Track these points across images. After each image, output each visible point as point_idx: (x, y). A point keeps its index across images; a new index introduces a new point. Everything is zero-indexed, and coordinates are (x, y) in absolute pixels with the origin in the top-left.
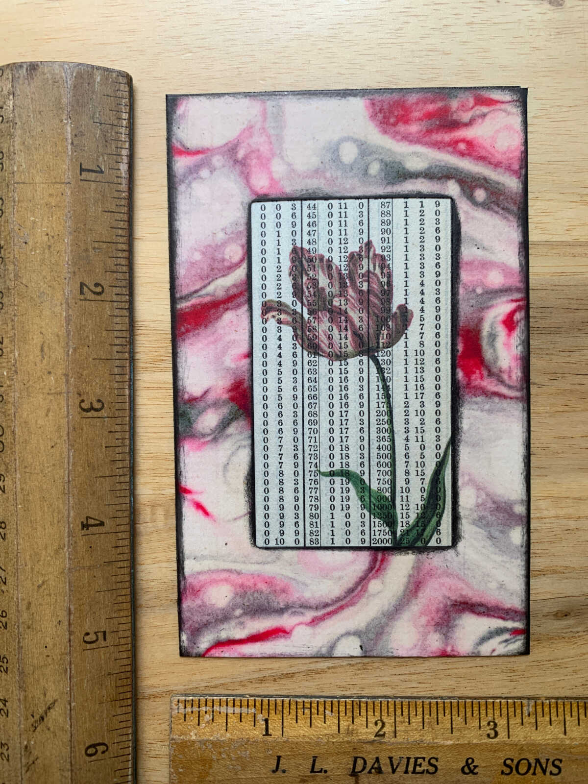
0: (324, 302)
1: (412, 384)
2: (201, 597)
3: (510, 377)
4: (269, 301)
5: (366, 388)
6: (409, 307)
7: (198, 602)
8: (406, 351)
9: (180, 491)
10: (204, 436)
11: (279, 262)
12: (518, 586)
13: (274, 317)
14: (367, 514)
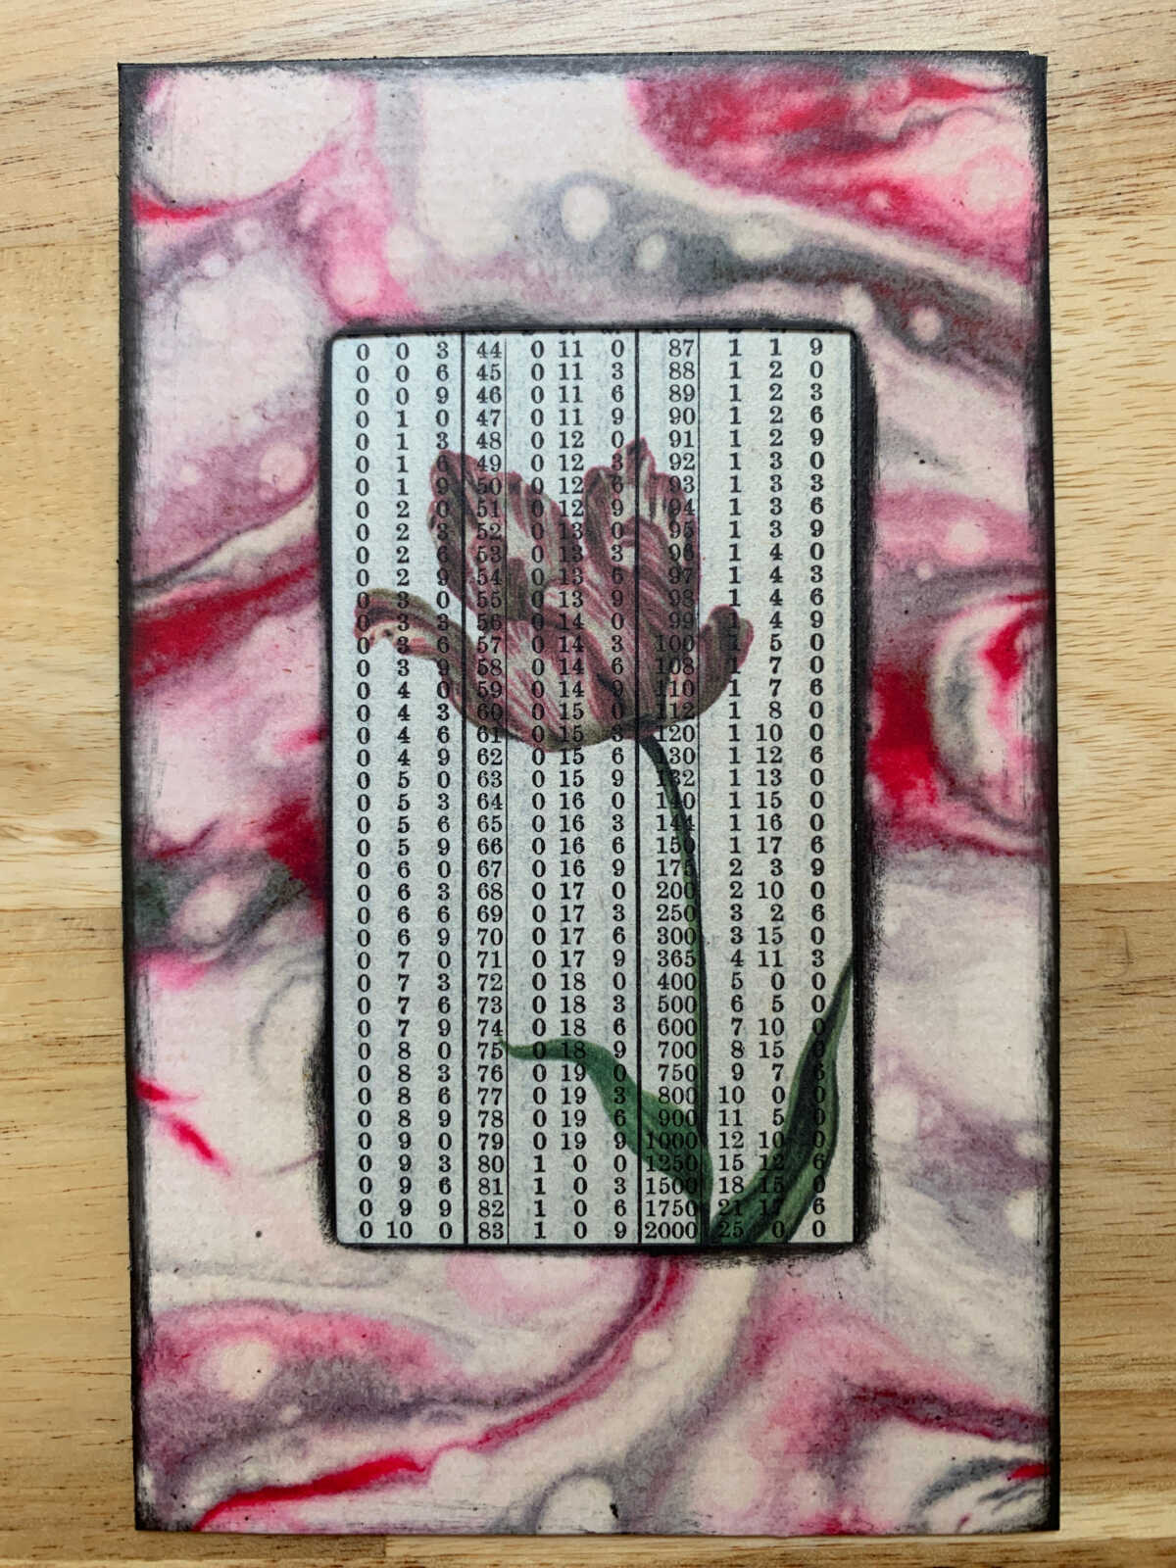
0: (522, 596)
1: (749, 816)
2: (192, 1370)
3: (1005, 797)
4: (378, 592)
5: (629, 822)
6: (742, 613)
7: (186, 1385)
8: (734, 727)
9: (139, 1094)
10: (198, 947)
11: (403, 492)
12: (1026, 1346)
13: (388, 634)
14: (632, 1158)
